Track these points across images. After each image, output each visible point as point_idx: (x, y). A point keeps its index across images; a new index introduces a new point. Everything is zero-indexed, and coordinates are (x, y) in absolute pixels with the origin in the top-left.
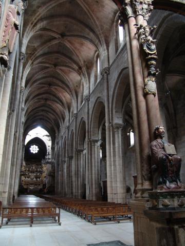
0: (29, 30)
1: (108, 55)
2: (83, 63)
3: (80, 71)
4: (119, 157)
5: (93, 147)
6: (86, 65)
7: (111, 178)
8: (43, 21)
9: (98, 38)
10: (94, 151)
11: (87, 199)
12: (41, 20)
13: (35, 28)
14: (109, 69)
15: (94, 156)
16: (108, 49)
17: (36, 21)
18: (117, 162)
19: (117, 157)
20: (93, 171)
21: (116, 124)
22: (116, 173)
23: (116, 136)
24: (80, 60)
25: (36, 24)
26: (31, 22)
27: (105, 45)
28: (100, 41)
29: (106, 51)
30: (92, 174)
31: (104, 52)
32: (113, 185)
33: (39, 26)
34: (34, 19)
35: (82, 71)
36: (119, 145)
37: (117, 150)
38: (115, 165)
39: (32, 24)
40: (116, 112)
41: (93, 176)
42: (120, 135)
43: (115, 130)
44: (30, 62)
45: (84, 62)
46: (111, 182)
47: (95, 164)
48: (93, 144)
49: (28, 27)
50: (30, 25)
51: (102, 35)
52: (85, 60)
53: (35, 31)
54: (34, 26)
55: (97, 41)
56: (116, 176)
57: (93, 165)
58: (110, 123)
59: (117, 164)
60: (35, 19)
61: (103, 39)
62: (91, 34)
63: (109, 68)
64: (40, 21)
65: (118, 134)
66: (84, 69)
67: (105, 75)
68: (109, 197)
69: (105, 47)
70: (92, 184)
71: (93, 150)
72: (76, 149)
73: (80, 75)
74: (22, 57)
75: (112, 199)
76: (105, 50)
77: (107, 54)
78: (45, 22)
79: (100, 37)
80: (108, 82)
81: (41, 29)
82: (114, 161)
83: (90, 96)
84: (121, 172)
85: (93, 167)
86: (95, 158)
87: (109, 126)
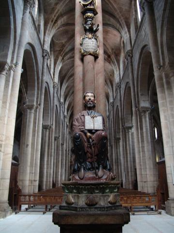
0: (50, 27)
1: (130, 37)
2: (110, 50)
3: (109, 59)
4: (148, 142)
5: (127, 134)
6: (115, 53)
7: (141, 165)
8: (63, 17)
9: (119, 22)
10: (129, 138)
11: (124, 187)
12: (61, 15)
13: (56, 25)
14: (132, 52)
15: (129, 143)
16: (129, 31)
17: (56, 18)
18: (145, 147)
19: (145, 142)
20: (129, 159)
21: (142, 108)
22: (145, 160)
23: (143, 120)
24: (107, 48)
25: (56, 21)
26: (51, 20)
27: (126, 27)
28: (120, 25)
29: (128, 33)
30: (127, 162)
31: (125, 35)
32: (143, 173)
33: (59, 23)
34: (53, 16)
35: (111, 59)
36: (147, 129)
37: (145, 135)
38: (143, 151)
39: (52, 21)
40: (142, 95)
41: (129, 163)
42: (148, 119)
43: (142, 114)
44: (60, 58)
45: (112, 49)
46: (141, 169)
47: (130, 151)
48: (127, 131)
49: (49, 25)
50: (50, 22)
51: (122, 18)
52: (113, 48)
53: (57, 28)
54: (55, 23)
55: (118, 25)
56: (145, 163)
57: (128, 152)
58: (136, 107)
59: (146, 150)
60: (55, 16)
61: (123, 22)
62: (112, 19)
63: (132, 50)
64: (60, 17)
65: (145, 118)
66: (113, 57)
67: (129, 58)
68: (139, 186)
69: (126, 29)
70: (128, 172)
71: (127, 137)
72: (115, 137)
73: (110, 63)
74: (45, 54)
75: (143, 187)
76: (126, 33)
77: (128, 36)
78: (65, 17)
79: (120, 20)
80: (132, 65)
81: (63, 25)
82: (143, 147)
83: (120, 83)
84: (150, 158)
85: (128, 154)
86: (129, 145)
87: (136, 111)
